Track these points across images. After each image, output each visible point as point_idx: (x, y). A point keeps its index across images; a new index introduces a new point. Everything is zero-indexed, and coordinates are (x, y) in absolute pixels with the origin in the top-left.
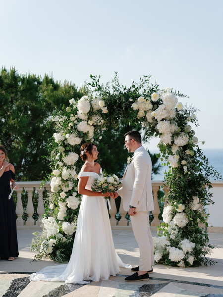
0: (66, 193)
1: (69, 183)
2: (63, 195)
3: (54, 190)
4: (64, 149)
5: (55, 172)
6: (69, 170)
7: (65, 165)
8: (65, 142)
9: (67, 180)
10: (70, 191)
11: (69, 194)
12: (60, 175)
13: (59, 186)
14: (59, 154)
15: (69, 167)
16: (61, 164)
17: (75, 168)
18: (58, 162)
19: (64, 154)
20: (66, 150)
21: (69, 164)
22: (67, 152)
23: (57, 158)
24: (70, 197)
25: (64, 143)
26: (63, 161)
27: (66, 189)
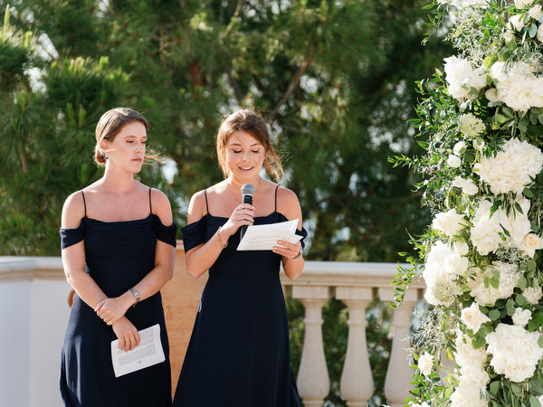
0: (487, 310)
1: (500, 266)
2: (473, 317)
3: (437, 294)
4: (481, 127)
5: (444, 222)
6: (501, 212)
7: (485, 191)
8: (489, 95)
9: (492, 257)
10: (502, 303)
11: (497, 314)
12: (465, 236)
13: (460, 281)
14: (460, 146)
15: (503, 202)
16: (469, 188)
17: (526, 205)
18: (458, 181)
19: (480, 146)
20: (489, 131)
21: (499, 188)
22: (495, 138)
23: (454, 161)
24: (502, 327)
25: (484, 101)
26: (476, 177)
27: (486, 295)
